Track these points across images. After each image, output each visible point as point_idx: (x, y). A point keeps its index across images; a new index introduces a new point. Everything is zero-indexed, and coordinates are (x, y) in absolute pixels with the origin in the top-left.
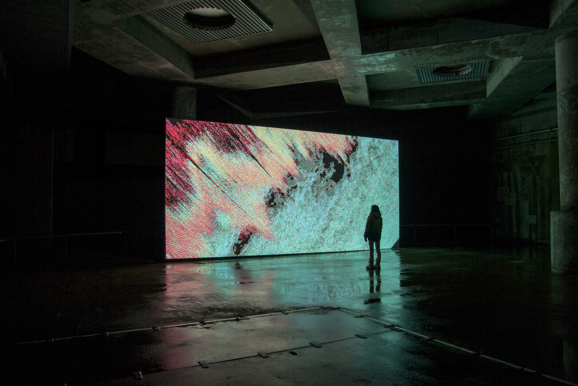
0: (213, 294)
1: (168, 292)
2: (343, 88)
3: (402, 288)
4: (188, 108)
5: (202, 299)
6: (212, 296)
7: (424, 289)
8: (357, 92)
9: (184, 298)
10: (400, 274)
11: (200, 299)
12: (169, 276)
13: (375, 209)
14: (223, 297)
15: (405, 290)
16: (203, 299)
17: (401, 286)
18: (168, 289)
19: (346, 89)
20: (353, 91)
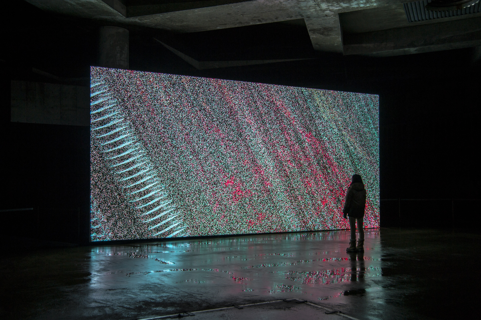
0: (149, 285)
1: (92, 284)
2: (310, 30)
3: (384, 278)
4: (119, 55)
5: (135, 291)
6: (148, 287)
7: (412, 279)
8: (328, 35)
9: (113, 290)
10: (382, 260)
11: (133, 291)
12: (94, 263)
13: (357, 179)
14: (162, 288)
15: (389, 281)
16: (138, 291)
17: (383, 275)
18: (93, 279)
19: (314, 31)
20: (322, 34)
